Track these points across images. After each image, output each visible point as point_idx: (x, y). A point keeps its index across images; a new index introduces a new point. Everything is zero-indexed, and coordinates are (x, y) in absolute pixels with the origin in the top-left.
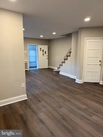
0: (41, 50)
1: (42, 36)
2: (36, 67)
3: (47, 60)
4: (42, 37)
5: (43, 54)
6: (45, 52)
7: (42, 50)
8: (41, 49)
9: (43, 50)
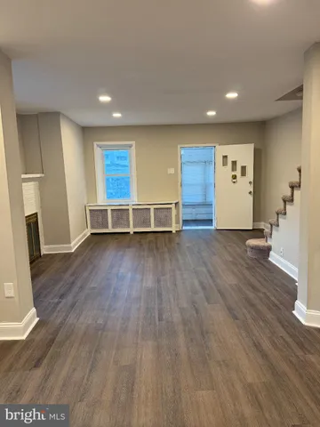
0: (225, 164)
1: (211, 113)
2: (209, 222)
3: (251, 198)
4: (212, 116)
5: (234, 177)
6: (244, 169)
7: (230, 164)
8: (225, 157)
9: (234, 163)
